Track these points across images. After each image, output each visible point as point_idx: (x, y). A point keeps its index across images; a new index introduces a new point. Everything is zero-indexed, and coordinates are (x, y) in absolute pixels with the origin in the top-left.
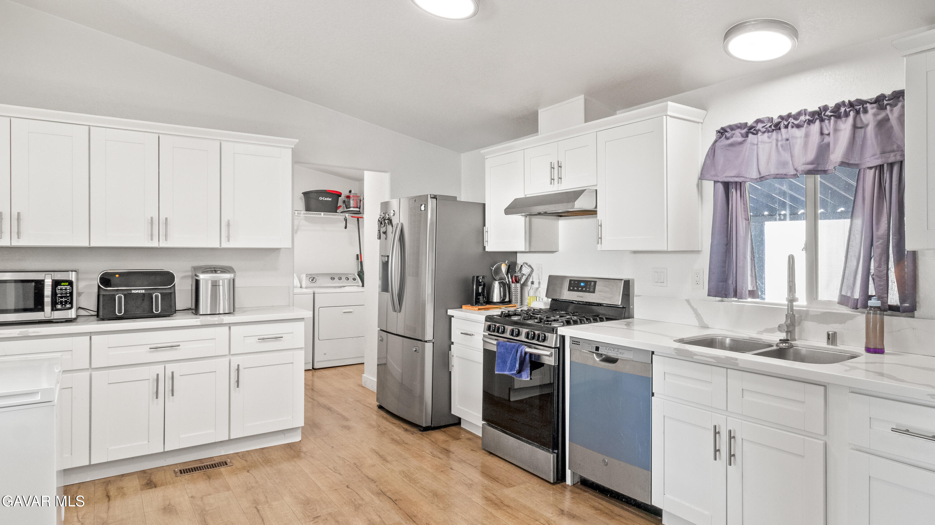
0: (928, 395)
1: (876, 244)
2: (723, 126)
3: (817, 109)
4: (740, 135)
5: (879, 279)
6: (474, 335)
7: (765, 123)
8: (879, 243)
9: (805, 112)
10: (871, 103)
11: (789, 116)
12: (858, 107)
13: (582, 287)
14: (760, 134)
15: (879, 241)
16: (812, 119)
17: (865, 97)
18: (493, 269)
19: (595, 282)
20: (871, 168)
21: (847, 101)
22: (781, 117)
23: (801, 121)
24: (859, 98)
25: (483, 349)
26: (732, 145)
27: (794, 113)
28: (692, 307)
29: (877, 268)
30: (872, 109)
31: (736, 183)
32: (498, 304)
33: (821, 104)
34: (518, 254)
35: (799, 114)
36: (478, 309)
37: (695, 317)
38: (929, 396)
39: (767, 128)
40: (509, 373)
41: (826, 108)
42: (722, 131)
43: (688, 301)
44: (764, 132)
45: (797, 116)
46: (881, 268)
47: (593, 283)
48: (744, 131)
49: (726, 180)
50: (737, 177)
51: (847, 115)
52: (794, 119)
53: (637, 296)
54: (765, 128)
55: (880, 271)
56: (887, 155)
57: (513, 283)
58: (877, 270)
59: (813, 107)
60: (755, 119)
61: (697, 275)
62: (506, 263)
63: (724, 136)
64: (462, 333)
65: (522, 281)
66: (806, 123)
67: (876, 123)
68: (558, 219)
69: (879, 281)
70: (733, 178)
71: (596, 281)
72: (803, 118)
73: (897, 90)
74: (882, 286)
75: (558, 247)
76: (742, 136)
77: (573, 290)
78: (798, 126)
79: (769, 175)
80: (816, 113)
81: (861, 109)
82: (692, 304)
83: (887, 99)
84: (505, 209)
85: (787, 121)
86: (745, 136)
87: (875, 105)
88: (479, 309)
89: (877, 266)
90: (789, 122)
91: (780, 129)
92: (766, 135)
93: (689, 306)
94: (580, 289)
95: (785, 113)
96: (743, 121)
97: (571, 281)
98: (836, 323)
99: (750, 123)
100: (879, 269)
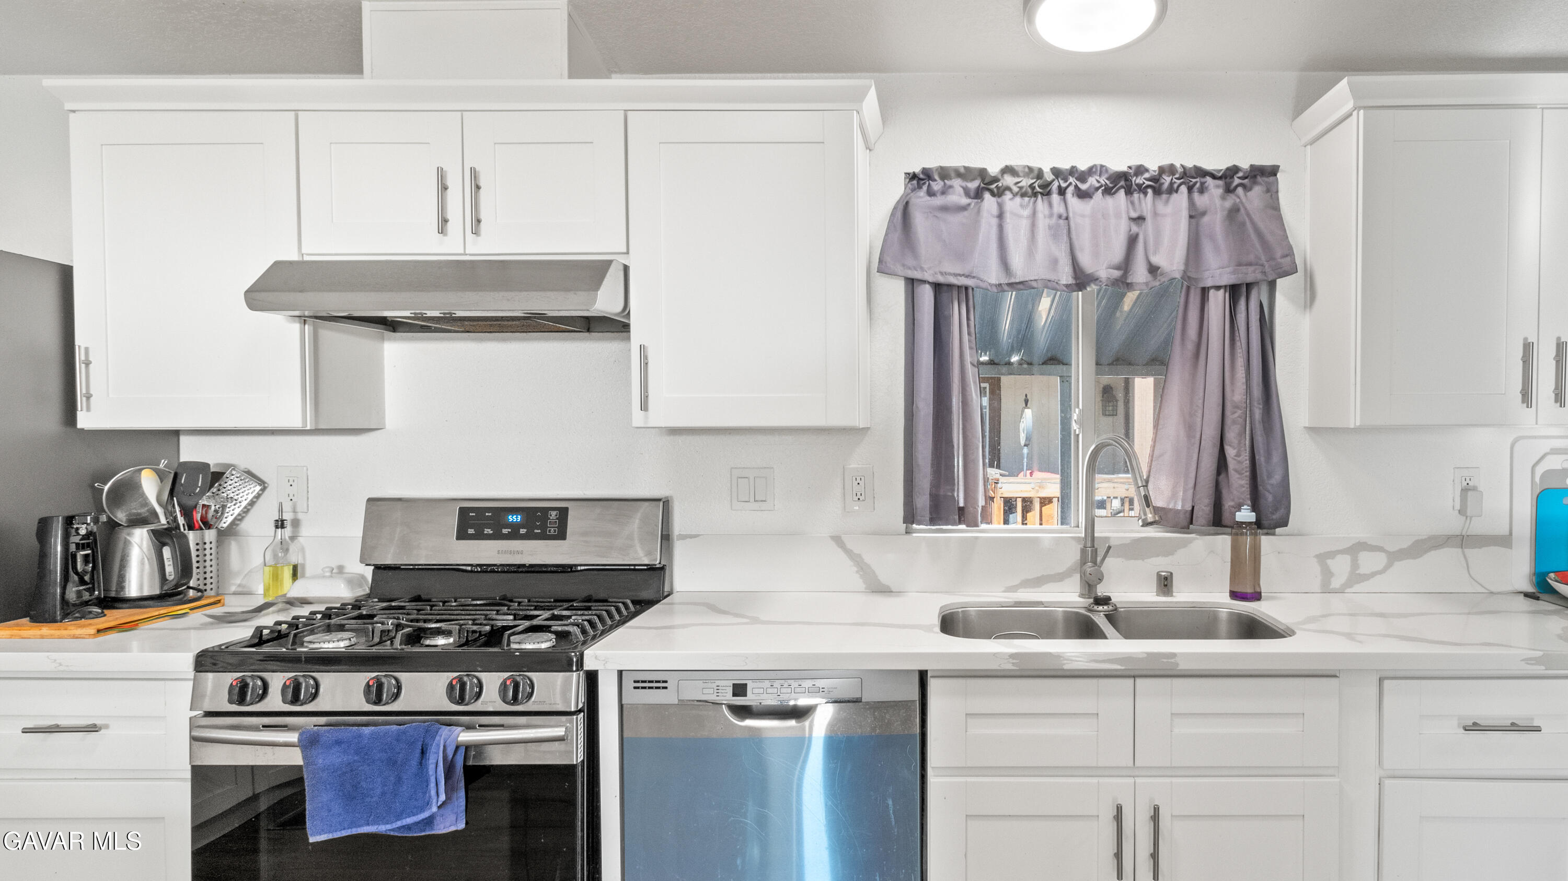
0: (1521, 661)
1: (1231, 417)
2: (927, 166)
3: (1124, 168)
4: (961, 190)
5: (1238, 476)
6: (106, 727)
7: (1018, 176)
8: (1236, 415)
9: (1102, 169)
10: (1214, 177)
11: (1073, 171)
12: (1194, 180)
13: (515, 527)
14: (1008, 195)
15: (1235, 412)
16: (1111, 185)
17: (1208, 166)
18: (106, 488)
19: (563, 512)
20: (1218, 288)
21: (1178, 165)
22: (1057, 172)
23: (1091, 186)
24: (1199, 165)
25: (189, 767)
26: (945, 209)
27: (1083, 167)
28: (849, 553)
29: (1236, 458)
30: (1215, 189)
31: (959, 287)
32: (151, 603)
33: (1135, 162)
34: (183, 439)
35: (1091, 171)
36: (92, 631)
37: (857, 572)
38: (1523, 662)
39: (1021, 188)
40: (389, 827)
41: (1140, 170)
42: (921, 176)
43: (838, 540)
44: (1015, 195)
45: (1082, 177)
46: (1242, 457)
47: (554, 513)
48: (973, 185)
49: (941, 279)
50: (967, 276)
51: (1172, 190)
52: (1077, 179)
53: (683, 537)
54: (1019, 187)
55: (1239, 462)
56: (1243, 269)
57: (191, 527)
58: (1235, 459)
59: (1119, 165)
60: (1002, 166)
61: (858, 481)
62: (161, 466)
63: (925, 188)
64: (25, 731)
65: (225, 522)
66: (1100, 191)
67: (1226, 213)
68: (383, 339)
69: (1239, 478)
70: (959, 277)
71: (566, 509)
72: (1092, 181)
73: (1257, 164)
74: (1244, 487)
75: (384, 418)
76: (967, 192)
77: (480, 536)
78: (1083, 195)
79: (1035, 280)
80: (1121, 177)
81: (1198, 185)
82: (849, 545)
83: (1240, 174)
84: (246, 292)
85: (1066, 180)
86: (972, 194)
87: (1220, 182)
88: (99, 631)
89: (1234, 454)
90: (1070, 184)
91: (1049, 194)
92: (1018, 199)
93: (839, 550)
94: (505, 531)
95: (1065, 165)
96: (976, 163)
97: (463, 512)
98: (1158, 556)
99: (994, 170)
100: (1239, 459)
